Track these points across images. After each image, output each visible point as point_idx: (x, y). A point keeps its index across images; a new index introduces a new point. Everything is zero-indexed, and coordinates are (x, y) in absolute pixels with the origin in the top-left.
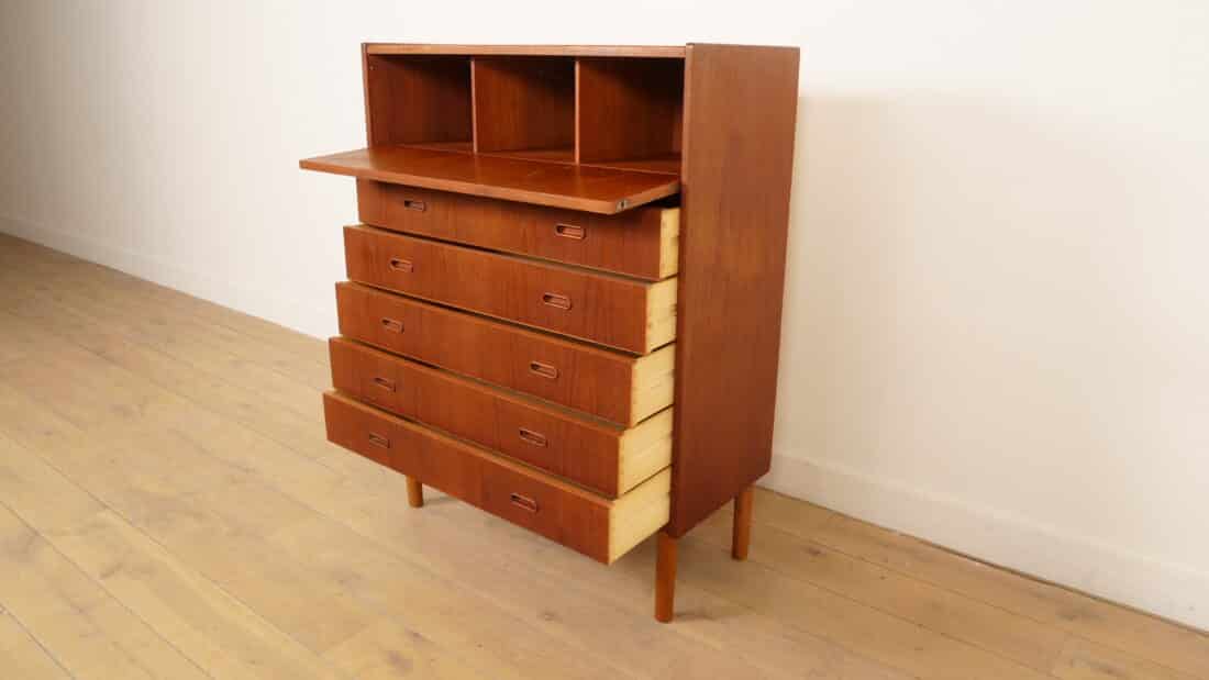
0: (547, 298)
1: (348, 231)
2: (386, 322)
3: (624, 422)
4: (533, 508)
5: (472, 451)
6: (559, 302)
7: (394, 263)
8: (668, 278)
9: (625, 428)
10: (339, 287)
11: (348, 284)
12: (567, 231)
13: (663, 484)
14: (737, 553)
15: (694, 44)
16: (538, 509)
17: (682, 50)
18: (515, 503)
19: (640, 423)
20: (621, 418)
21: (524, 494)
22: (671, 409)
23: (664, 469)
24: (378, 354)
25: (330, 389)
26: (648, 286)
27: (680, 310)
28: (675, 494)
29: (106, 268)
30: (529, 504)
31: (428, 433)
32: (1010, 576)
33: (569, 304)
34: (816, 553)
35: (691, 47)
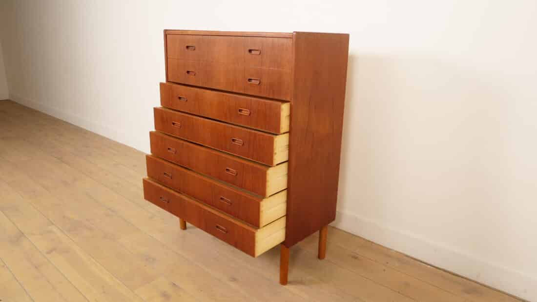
0: (234, 140)
1: (156, 110)
2: (169, 149)
3: (263, 195)
4: (225, 231)
5: (201, 205)
6: (239, 142)
7: (174, 124)
8: (284, 133)
9: (264, 198)
10: (151, 133)
11: (156, 132)
12: (243, 112)
13: (282, 223)
14: (321, 256)
15: (296, 32)
16: (227, 232)
17: (291, 34)
18: (218, 229)
19: (270, 196)
20: (262, 194)
21: (222, 225)
22: (286, 191)
23: (283, 216)
24: (166, 163)
25: (146, 176)
26: (274, 136)
27: (290, 147)
28: (288, 228)
29: (67, 123)
30: (222, 230)
31: (184, 197)
32: (444, 273)
33: (242, 143)
34: (356, 258)
35: (295, 33)
